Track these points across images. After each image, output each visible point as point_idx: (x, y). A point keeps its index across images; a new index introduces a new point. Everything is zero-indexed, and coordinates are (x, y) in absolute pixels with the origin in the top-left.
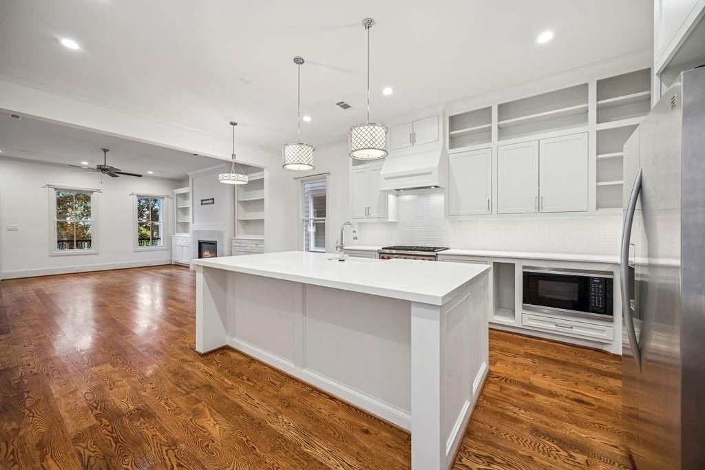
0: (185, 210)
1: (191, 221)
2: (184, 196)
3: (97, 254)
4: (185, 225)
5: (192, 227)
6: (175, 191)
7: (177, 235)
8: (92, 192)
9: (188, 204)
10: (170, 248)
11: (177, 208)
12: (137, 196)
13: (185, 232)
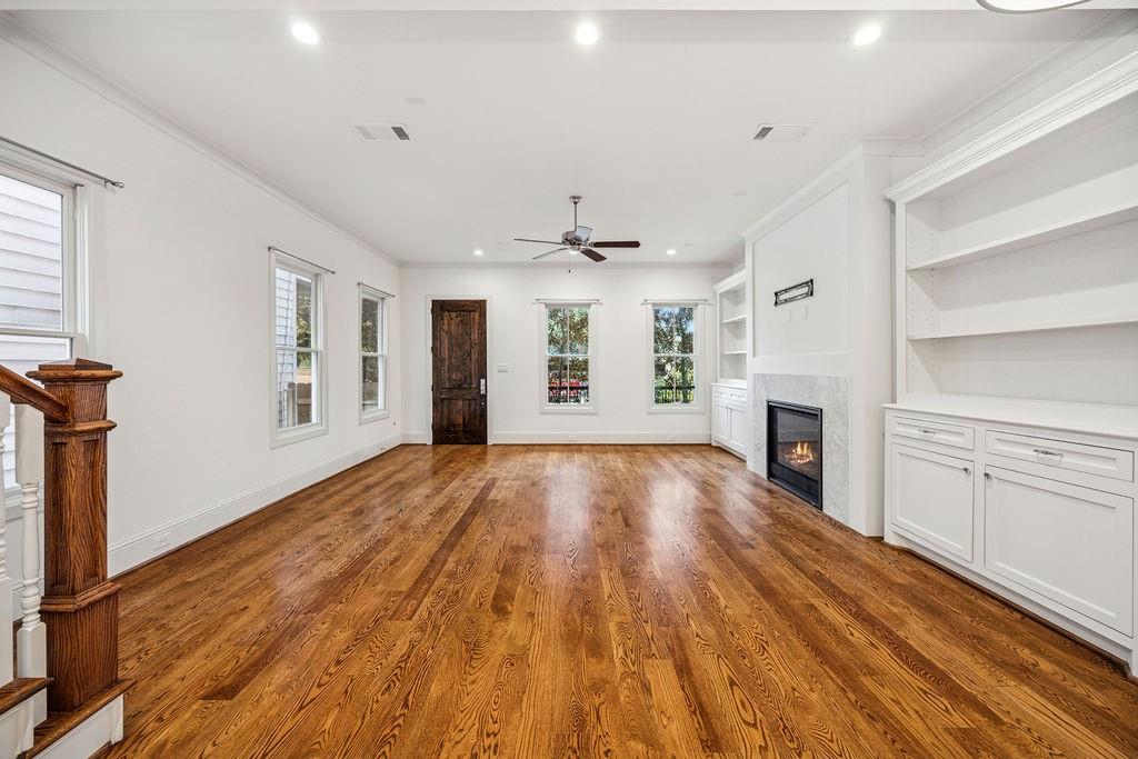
0: (737, 327)
1: (748, 351)
2: (735, 295)
3: (596, 414)
4: (738, 359)
5: (753, 366)
6: (716, 287)
7: (721, 382)
8: (589, 305)
9: (745, 313)
10: (709, 411)
11: (722, 325)
12: (654, 305)
13: (739, 375)
